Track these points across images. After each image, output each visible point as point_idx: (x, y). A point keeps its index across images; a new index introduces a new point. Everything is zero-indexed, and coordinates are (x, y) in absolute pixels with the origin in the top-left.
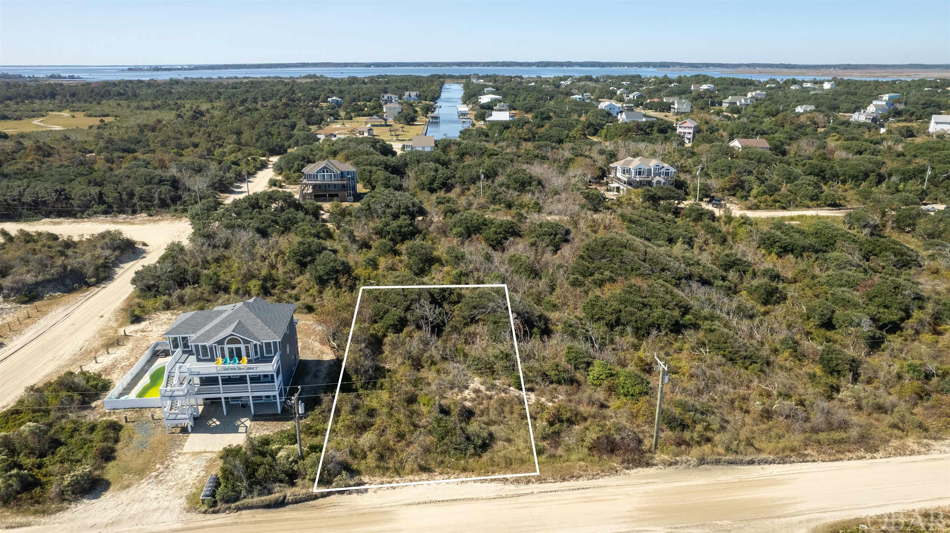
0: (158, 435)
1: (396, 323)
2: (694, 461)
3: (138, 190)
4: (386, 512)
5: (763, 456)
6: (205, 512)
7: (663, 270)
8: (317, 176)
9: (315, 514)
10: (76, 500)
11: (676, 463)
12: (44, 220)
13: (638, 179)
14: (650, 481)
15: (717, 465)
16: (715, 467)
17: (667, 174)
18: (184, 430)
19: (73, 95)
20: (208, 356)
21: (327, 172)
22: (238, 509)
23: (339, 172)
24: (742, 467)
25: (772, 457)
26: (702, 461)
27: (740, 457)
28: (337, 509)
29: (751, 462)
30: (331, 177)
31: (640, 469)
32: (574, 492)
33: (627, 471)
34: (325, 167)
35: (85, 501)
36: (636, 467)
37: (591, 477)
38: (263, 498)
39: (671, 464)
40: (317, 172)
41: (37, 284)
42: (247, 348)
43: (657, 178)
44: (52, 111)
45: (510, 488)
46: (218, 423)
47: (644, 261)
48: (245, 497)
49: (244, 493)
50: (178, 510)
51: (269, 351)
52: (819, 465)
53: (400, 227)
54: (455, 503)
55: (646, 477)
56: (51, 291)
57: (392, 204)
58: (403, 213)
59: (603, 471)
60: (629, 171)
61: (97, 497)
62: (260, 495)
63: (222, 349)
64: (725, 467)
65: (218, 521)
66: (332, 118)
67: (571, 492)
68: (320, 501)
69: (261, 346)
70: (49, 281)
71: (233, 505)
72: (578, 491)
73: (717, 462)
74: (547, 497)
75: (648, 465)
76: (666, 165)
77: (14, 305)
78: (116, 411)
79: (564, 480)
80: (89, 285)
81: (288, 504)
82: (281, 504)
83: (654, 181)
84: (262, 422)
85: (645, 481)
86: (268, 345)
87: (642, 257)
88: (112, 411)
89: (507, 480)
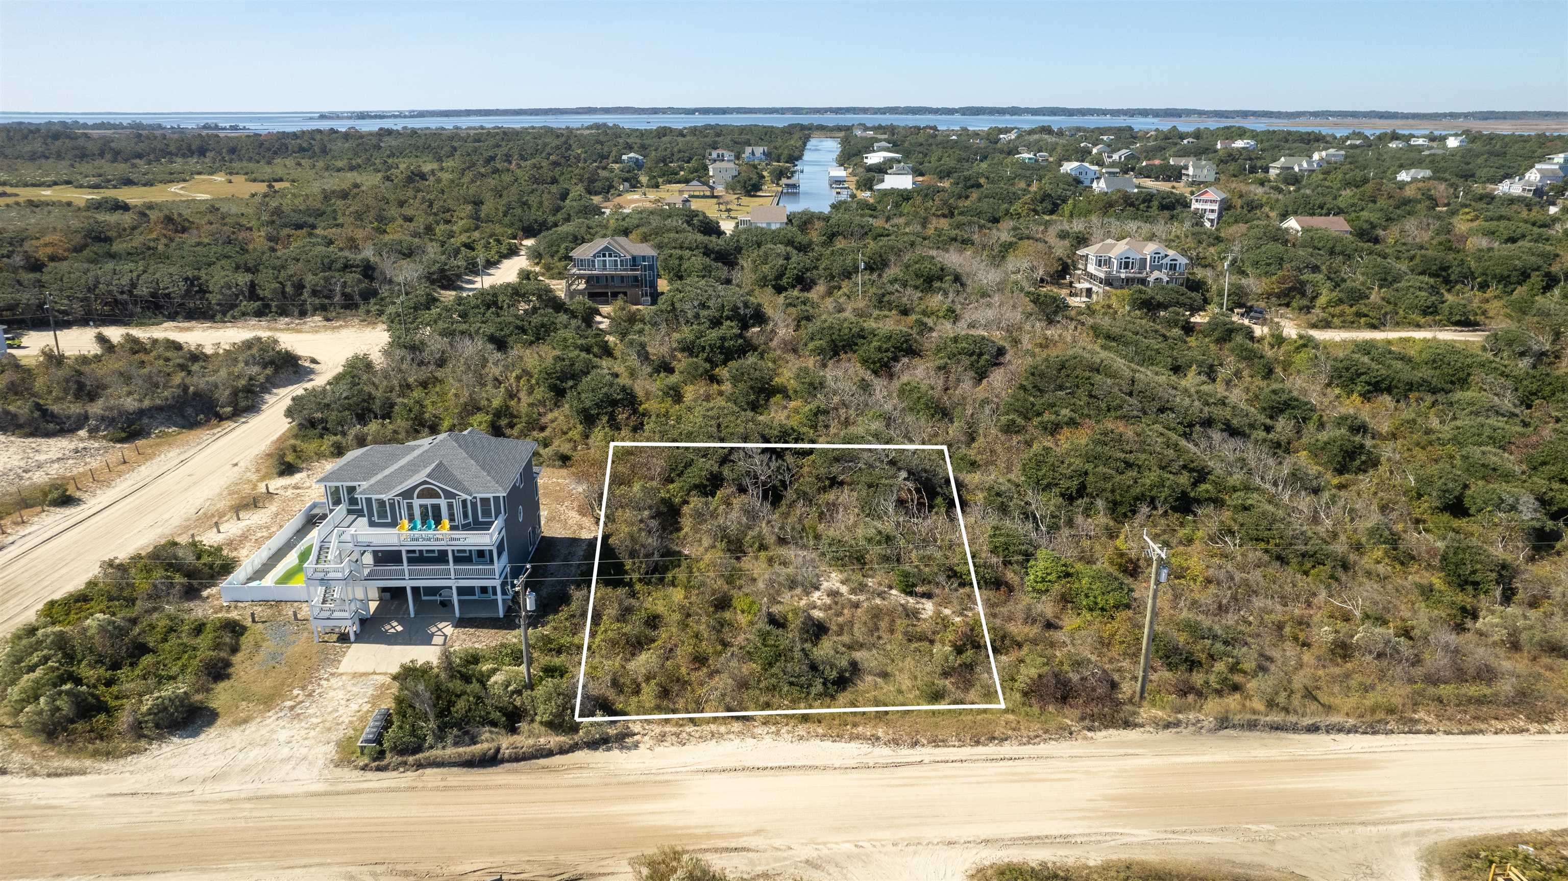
0: (300, 644)
1: (705, 482)
2: (1209, 722)
3: (310, 279)
4: (667, 781)
5: (1335, 719)
6: (364, 768)
7: (1162, 410)
8: (593, 261)
9: (547, 779)
10: (161, 738)
11: (1177, 724)
13: (1123, 276)
14: (1130, 751)
15: (1250, 730)
16: (1247, 733)
17: (1173, 267)
18: (344, 638)
19: (232, 151)
20: (386, 517)
21: (610, 256)
22: (419, 766)
23: (629, 257)
24: (1297, 736)
25: (1351, 721)
26: (1224, 723)
27: (1292, 718)
28: (585, 774)
29: (1313, 729)
30: (616, 265)
31: (1112, 731)
32: (994, 764)
33: (1090, 734)
34: (606, 248)
35: (175, 740)
36: (1106, 727)
37: (1024, 740)
38: (461, 750)
39: (1167, 726)
40: (594, 256)
41: (141, 413)
42: (450, 506)
43: (1156, 274)
44: (200, 173)
45: (883, 753)
46: (400, 628)
47: (1130, 394)
48: (431, 747)
49: (430, 740)
50: (320, 762)
51: (487, 513)
52: (1440, 740)
53: (723, 339)
54: (785, 772)
55: (1123, 744)
56: (162, 424)
57: (711, 303)
58: (728, 318)
59: (1046, 731)
60: (1108, 262)
61: (195, 734)
62: (456, 744)
63: (410, 507)
64: (1264, 735)
65: (385, 784)
66: (627, 184)
67: (988, 764)
68: (557, 760)
69: (474, 505)
70: (160, 409)
71: (411, 759)
72: (1002, 763)
73: (1252, 726)
74: (947, 769)
75: (1127, 724)
76: (1171, 253)
77: (104, 443)
78: (240, 604)
79: (978, 743)
80: (221, 418)
81: (503, 761)
82: (491, 760)
83: (1151, 279)
84: (472, 630)
85: (1122, 751)
86: (485, 501)
87: (1126, 388)
88: (233, 604)
89: (878, 739)
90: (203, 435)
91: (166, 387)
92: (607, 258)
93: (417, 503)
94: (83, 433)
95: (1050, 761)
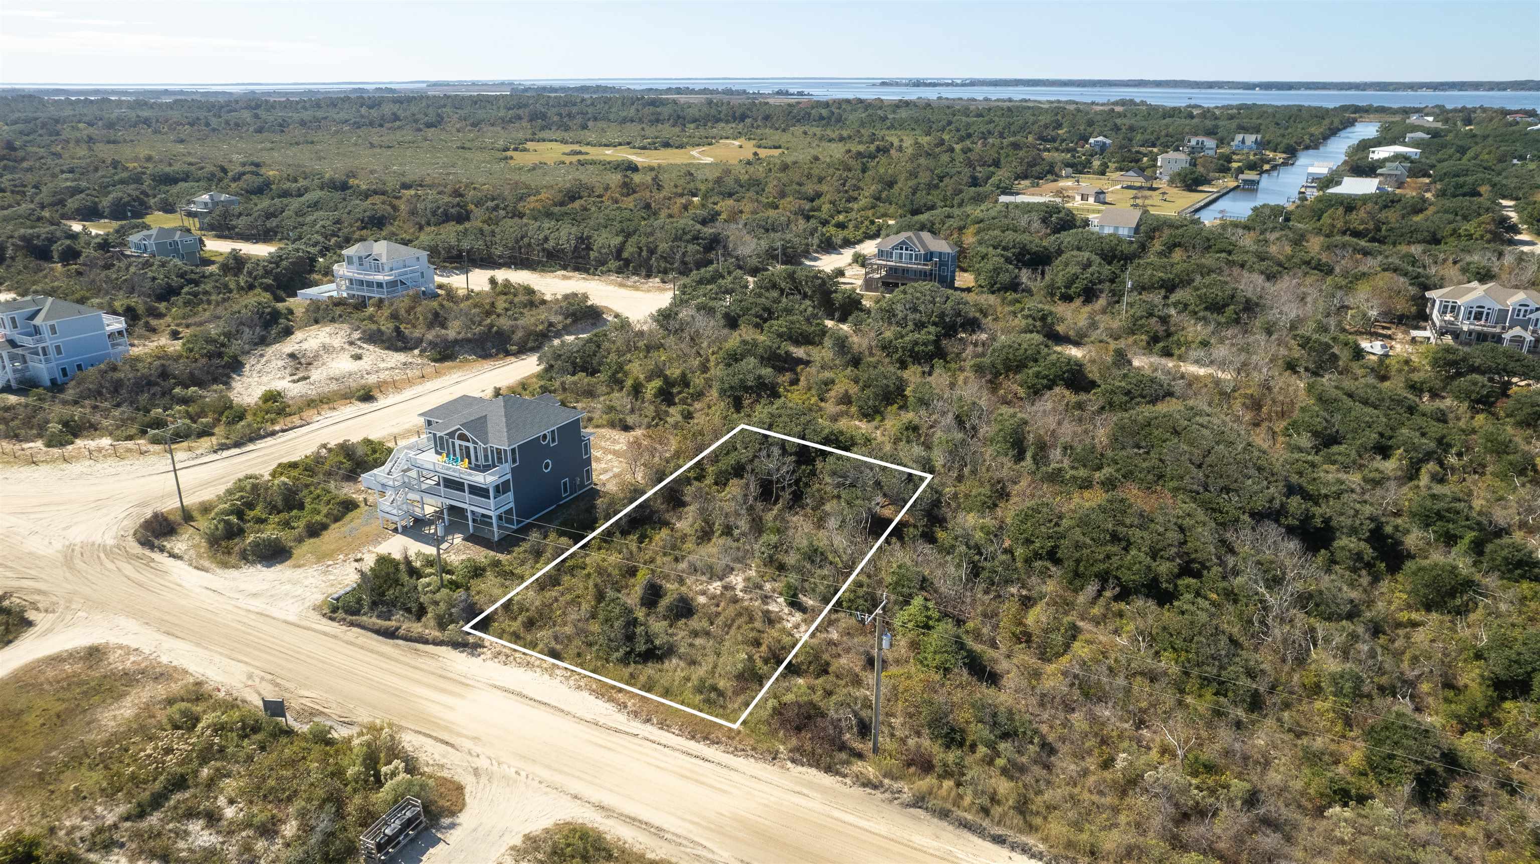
0: (376, 525)
1: (732, 470)
2: (907, 796)
4: (467, 685)
6: (324, 615)
9: (409, 659)
10: (253, 563)
11: (877, 787)
12: (559, 273)
14: (805, 791)
15: (941, 819)
16: (936, 820)
18: (396, 530)
20: (443, 449)
21: (907, 249)
22: (352, 624)
23: (922, 252)
24: (979, 841)
25: (1041, 847)
26: (919, 802)
27: (986, 823)
28: (430, 661)
29: (999, 840)
31: (813, 771)
32: (688, 758)
33: (790, 765)
34: (903, 242)
35: (259, 566)
36: (811, 766)
37: (731, 749)
38: (379, 621)
39: (865, 784)
40: (893, 248)
41: (456, 342)
42: (475, 449)
43: (1517, 331)
45: (620, 719)
46: (432, 531)
47: (1200, 466)
48: (364, 614)
49: (366, 609)
50: (307, 604)
51: (500, 459)
54: (542, 707)
55: (810, 785)
56: (466, 352)
57: (922, 308)
59: (754, 749)
60: (1454, 309)
61: (268, 567)
62: (378, 617)
63: (453, 444)
64: (951, 828)
65: (327, 629)
67: (684, 757)
68: (430, 648)
69: (492, 452)
70: (468, 341)
71: (350, 618)
72: (694, 760)
73: (944, 815)
75: (828, 769)
77: (426, 361)
78: (369, 491)
79: (693, 738)
80: (508, 354)
81: (398, 638)
82: (390, 634)
85: (798, 789)
86: (499, 451)
88: (366, 490)
89: (625, 707)
90: (488, 364)
91: (480, 325)
92: (904, 252)
93: (458, 442)
94: (416, 352)
95: (732, 773)
